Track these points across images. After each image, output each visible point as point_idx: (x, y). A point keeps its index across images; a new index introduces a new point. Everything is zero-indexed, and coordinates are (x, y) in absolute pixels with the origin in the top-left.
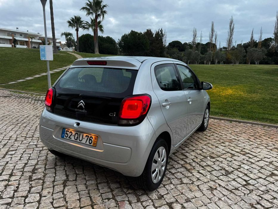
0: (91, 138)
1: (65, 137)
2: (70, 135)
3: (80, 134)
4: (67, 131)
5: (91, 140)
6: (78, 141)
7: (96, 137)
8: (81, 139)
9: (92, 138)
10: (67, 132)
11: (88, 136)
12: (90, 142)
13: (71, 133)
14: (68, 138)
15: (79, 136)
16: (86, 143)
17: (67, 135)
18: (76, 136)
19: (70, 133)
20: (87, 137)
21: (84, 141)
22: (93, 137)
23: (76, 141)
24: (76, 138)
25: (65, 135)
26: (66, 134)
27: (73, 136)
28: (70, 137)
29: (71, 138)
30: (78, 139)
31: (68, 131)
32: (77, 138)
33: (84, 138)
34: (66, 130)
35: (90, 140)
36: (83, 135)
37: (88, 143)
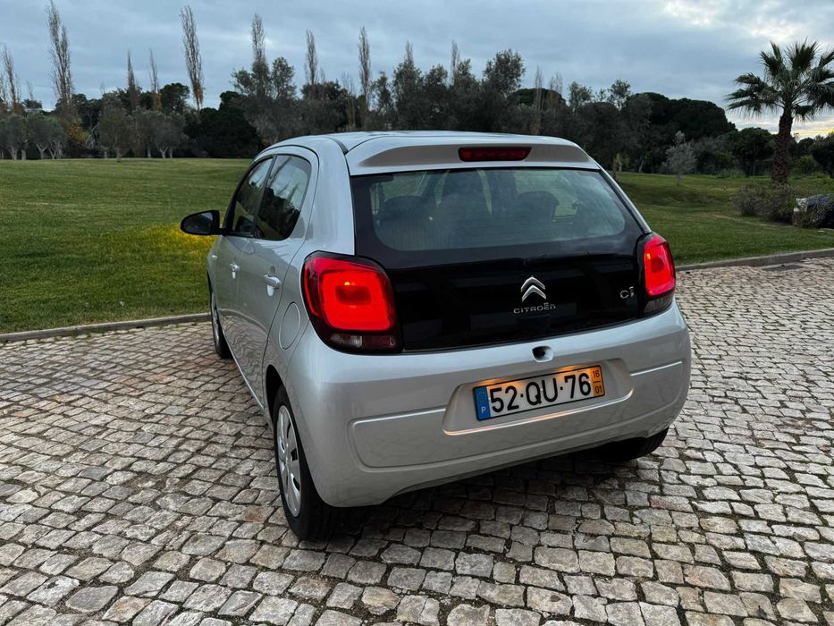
0: (584, 379)
1: (493, 413)
2: (506, 398)
3: (543, 382)
4: (492, 391)
5: (587, 383)
6: (544, 402)
7: (595, 369)
8: (551, 394)
9: (587, 377)
10: (496, 395)
11: (573, 377)
12: (585, 388)
13: (511, 391)
14: (505, 411)
15: (542, 389)
16: (572, 397)
17: (498, 405)
18: (533, 392)
19: (507, 392)
20: (570, 381)
21: (564, 396)
22: (588, 372)
23: (538, 405)
24: (533, 399)
25: (491, 405)
26: (494, 400)
27: (522, 396)
28: (514, 404)
29: (517, 407)
30: (542, 398)
31: (500, 389)
32: (538, 397)
33: (562, 388)
34: (488, 389)
35: (582, 384)
36: (554, 380)
37: (578, 395)
